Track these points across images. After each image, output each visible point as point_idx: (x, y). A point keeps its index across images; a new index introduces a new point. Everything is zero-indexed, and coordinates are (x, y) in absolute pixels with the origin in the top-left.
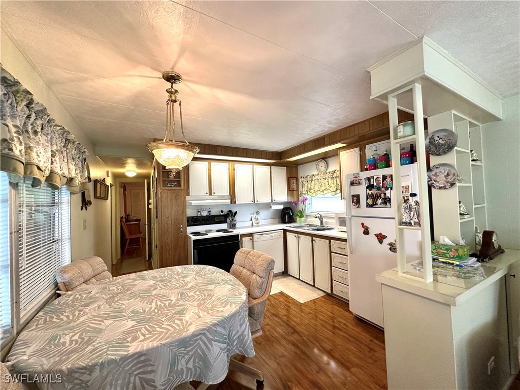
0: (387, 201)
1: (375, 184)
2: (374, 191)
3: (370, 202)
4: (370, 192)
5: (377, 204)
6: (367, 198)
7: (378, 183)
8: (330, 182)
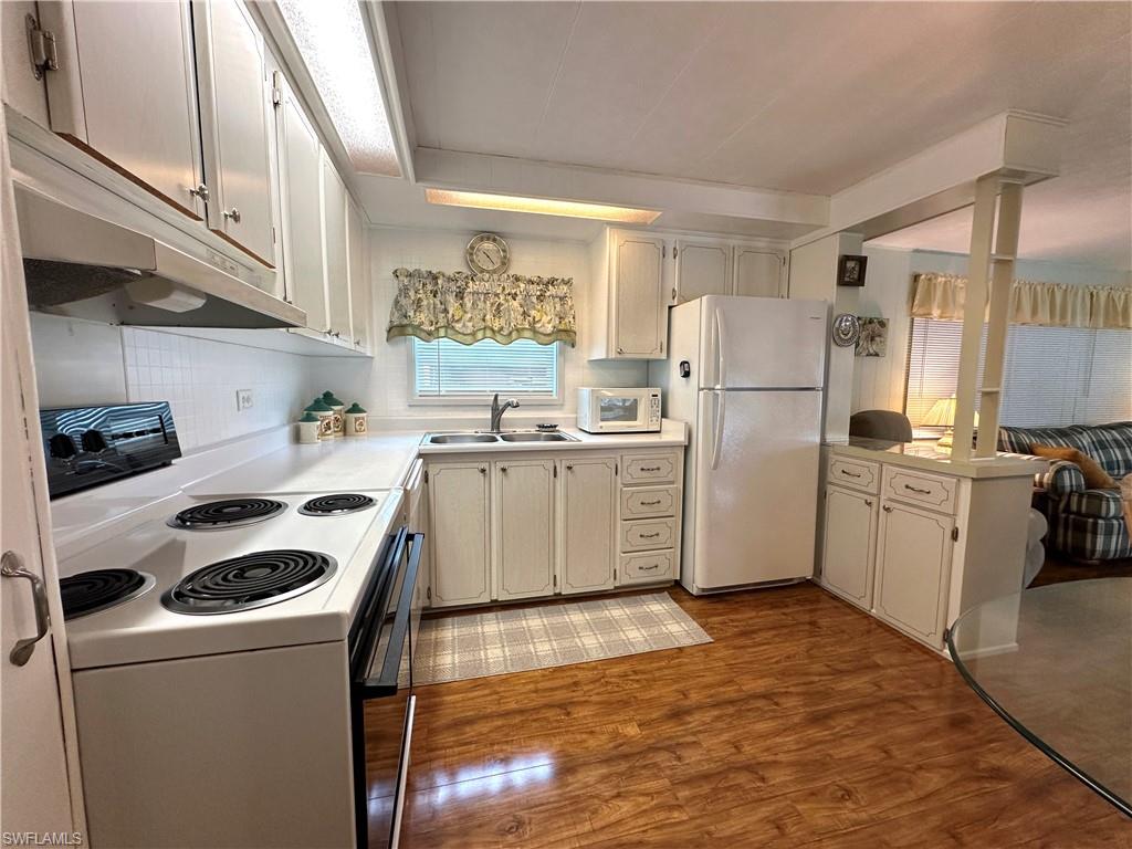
8: (535, 309)
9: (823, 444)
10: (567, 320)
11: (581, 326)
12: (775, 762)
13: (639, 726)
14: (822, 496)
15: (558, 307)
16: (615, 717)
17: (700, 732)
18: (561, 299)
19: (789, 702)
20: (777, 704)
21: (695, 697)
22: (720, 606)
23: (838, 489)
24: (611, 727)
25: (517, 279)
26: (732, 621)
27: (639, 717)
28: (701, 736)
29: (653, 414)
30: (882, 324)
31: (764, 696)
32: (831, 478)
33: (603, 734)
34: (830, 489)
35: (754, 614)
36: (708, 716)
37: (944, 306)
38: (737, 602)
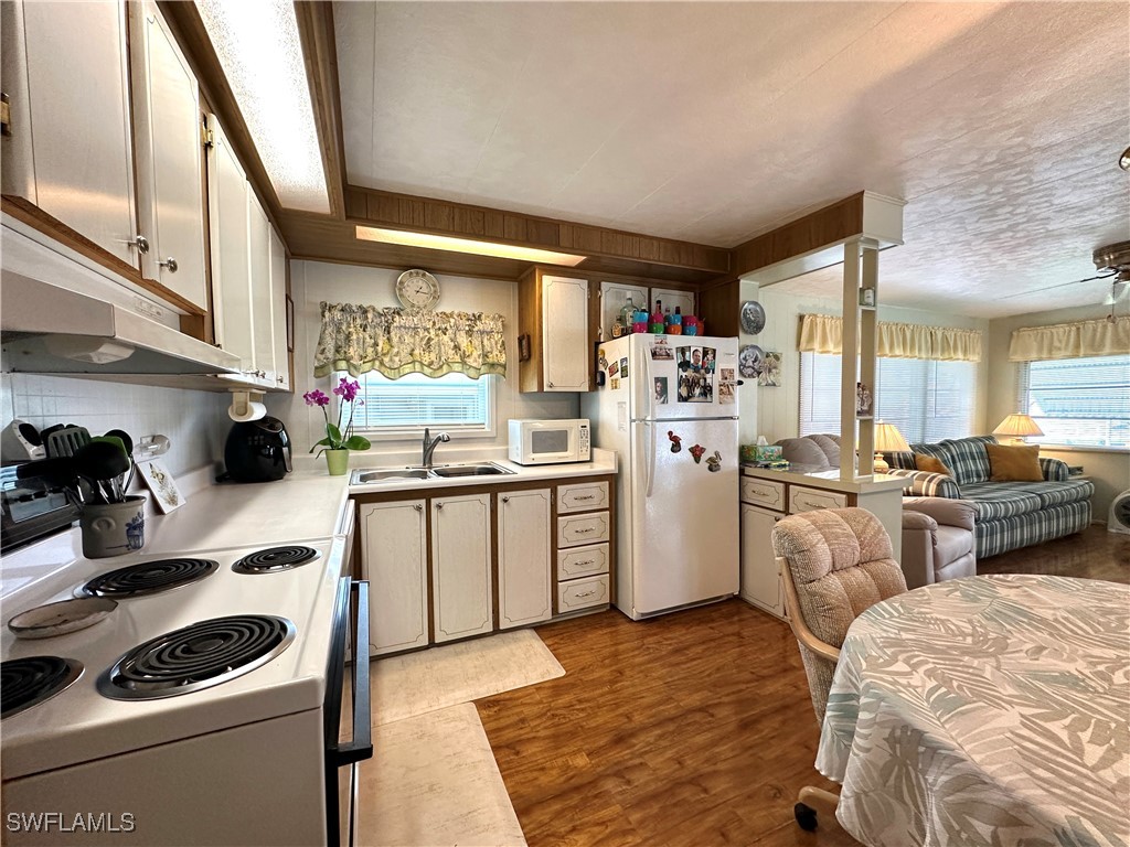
0: (707, 391)
1: (692, 362)
2: (690, 373)
3: (684, 392)
4: (684, 374)
5: (693, 396)
6: (680, 386)
7: (697, 361)
8: (464, 343)
10: (494, 354)
12: (715, 772)
13: (588, 755)
15: (485, 342)
16: (565, 750)
17: (646, 752)
18: (488, 333)
19: (722, 712)
20: (712, 716)
21: (638, 719)
23: (752, 508)
24: (560, 761)
27: (587, 746)
28: (646, 757)
29: (583, 444)
30: (777, 358)
31: (701, 710)
32: (746, 498)
33: (553, 768)
34: (747, 508)
35: (684, 632)
36: (651, 736)
37: (823, 343)
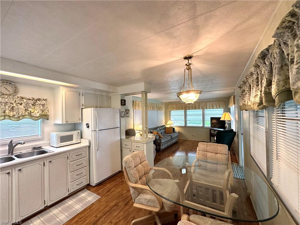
8: (31, 108)
9: (121, 139)
10: (45, 112)
11: (51, 113)
12: (120, 220)
14: (121, 151)
15: (41, 108)
18: (43, 105)
19: (120, 204)
20: (118, 206)
21: (99, 216)
22: (101, 186)
23: (124, 149)
25: (22, 98)
26: (105, 189)
29: (78, 138)
30: (129, 110)
32: (123, 146)
34: (123, 149)
35: (109, 185)
36: (103, 219)
37: (138, 107)
38: (105, 183)
